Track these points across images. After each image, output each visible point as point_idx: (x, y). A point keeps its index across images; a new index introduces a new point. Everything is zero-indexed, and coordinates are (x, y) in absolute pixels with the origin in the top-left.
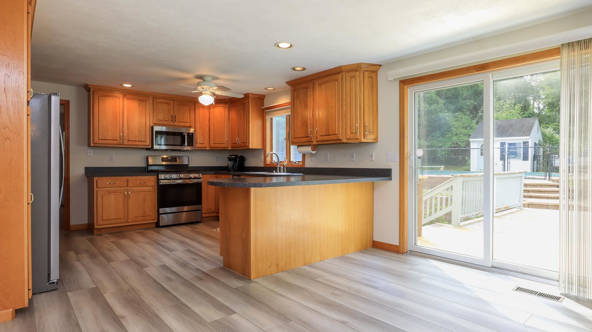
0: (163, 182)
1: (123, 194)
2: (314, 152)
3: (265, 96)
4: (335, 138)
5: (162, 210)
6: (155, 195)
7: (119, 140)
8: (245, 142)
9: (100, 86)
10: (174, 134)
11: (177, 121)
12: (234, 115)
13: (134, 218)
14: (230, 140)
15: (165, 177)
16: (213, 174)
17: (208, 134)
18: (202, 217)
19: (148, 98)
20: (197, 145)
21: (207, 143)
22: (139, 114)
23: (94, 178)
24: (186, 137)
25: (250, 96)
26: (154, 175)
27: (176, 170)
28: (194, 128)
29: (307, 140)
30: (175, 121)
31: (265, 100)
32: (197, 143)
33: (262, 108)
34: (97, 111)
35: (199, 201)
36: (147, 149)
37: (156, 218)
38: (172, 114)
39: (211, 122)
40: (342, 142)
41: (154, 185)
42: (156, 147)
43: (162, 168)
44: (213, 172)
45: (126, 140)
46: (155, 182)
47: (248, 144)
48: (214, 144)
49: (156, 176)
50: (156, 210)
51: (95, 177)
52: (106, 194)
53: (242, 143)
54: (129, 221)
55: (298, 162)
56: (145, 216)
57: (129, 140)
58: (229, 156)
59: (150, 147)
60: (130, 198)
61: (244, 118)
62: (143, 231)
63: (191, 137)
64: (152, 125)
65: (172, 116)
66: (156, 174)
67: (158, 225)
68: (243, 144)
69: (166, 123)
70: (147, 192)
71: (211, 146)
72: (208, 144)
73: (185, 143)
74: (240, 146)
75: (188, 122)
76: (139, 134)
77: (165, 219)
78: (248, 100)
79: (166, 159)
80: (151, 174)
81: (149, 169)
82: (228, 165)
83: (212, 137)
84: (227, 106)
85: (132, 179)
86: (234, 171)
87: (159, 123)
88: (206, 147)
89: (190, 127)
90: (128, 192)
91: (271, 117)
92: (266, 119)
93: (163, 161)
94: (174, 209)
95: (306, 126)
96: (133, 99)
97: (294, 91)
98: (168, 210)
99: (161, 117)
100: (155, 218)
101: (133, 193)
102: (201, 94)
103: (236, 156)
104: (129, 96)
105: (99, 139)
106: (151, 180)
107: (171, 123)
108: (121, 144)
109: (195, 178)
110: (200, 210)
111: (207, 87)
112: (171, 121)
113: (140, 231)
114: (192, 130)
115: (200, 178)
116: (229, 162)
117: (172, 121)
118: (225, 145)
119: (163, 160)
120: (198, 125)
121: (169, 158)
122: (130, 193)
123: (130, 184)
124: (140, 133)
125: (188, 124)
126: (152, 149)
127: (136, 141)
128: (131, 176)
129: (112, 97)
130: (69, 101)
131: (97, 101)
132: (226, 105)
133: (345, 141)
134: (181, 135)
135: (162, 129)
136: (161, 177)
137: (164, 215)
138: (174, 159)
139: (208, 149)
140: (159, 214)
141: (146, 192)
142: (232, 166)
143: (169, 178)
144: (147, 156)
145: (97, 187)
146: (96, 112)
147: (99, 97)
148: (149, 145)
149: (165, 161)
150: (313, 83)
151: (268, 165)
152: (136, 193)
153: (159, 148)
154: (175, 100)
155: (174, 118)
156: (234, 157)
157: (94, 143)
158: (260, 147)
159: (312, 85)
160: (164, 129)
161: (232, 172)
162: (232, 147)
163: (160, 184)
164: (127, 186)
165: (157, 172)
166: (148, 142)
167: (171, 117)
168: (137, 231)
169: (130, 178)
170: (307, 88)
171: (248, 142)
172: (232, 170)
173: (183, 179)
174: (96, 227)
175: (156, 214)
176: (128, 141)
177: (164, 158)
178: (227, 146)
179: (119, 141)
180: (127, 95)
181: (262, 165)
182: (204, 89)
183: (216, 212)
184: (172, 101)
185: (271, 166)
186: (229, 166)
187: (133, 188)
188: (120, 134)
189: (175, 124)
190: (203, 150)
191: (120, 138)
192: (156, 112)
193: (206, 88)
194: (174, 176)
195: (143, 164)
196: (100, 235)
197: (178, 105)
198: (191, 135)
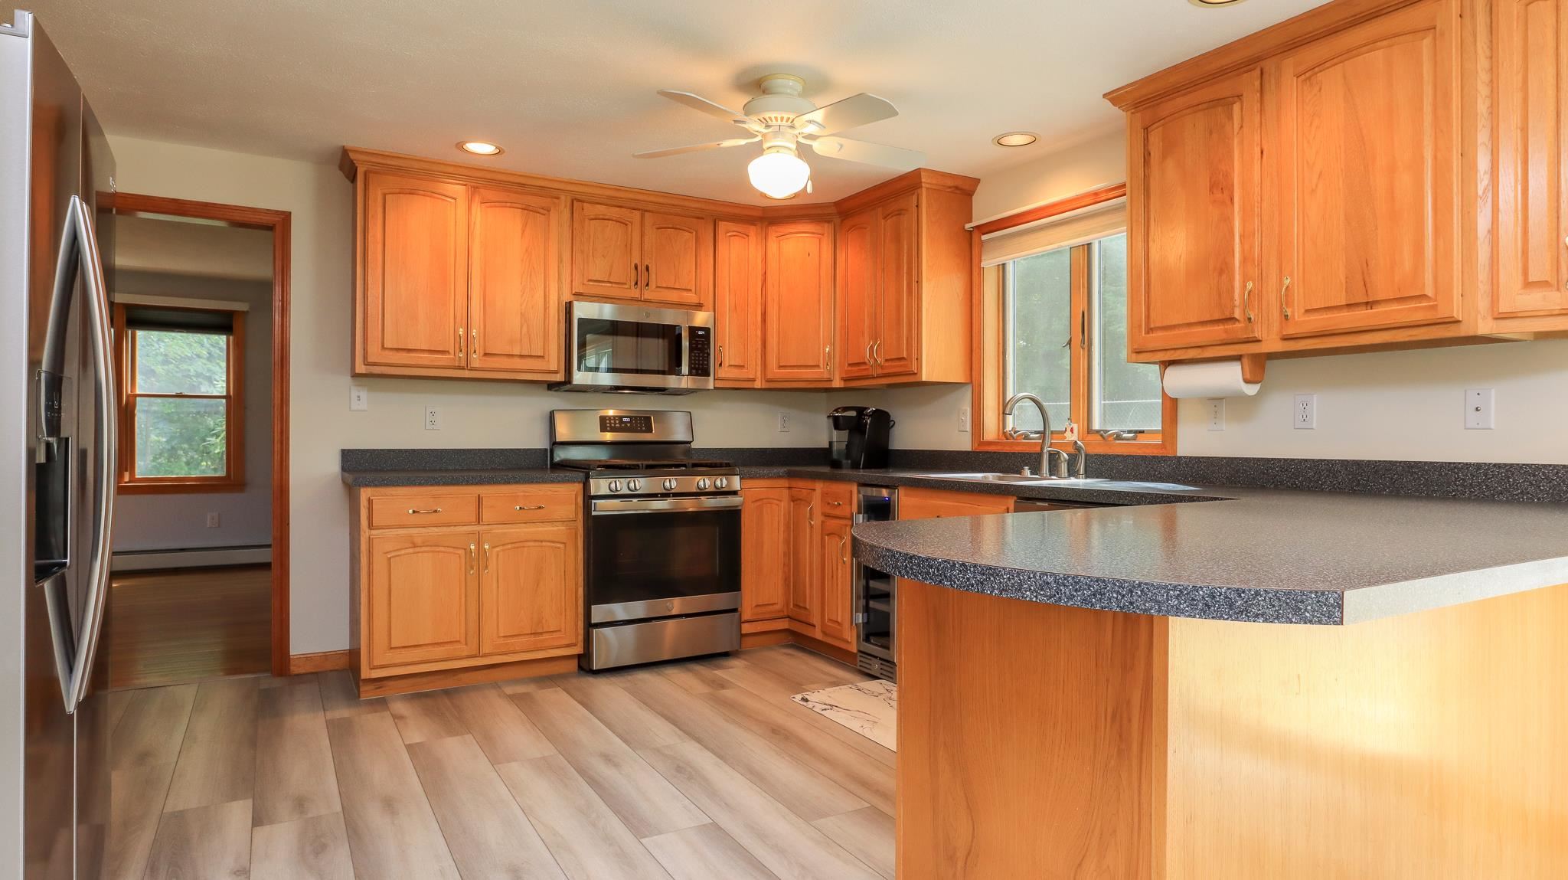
0: (604, 508)
1: (462, 552)
2: (1252, 390)
3: (977, 181)
4: (1418, 317)
5: (599, 612)
6: (576, 555)
7: (452, 351)
8: (903, 358)
9: (387, 154)
10: (639, 330)
11: (654, 287)
12: (855, 259)
13: (501, 641)
14: (837, 356)
15: (613, 485)
16: (780, 477)
17: (759, 333)
18: (743, 636)
19: (555, 200)
20: (723, 373)
21: (756, 364)
22: (522, 260)
23: (359, 490)
24: (686, 343)
25: (923, 180)
26: (574, 482)
27: (651, 462)
28: (711, 308)
29: (1224, 336)
30: (647, 285)
31: (974, 198)
32: (721, 365)
33: (968, 226)
34: (380, 246)
35: (729, 578)
36: (552, 386)
37: (581, 638)
38: (636, 260)
39: (772, 291)
40: (1463, 331)
41: (572, 516)
42: (579, 378)
43: (601, 455)
44: (782, 470)
45: (477, 351)
46: (576, 509)
47: (914, 362)
48: (780, 367)
49: (581, 485)
50: (581, 610)
51: (362, 490)
52: (403, 552)
53: (887, 360)
54: (486, 649)
55: (1130, 432)
56: (541, 633)
57: (487, 352)
58: (836, 410)
59: (560, 377)
60: (487, 567)
61: (899, 269)
62: (530, 688)
63: (701, 339)
64: (567, 297)
65: (636, 268)
66: (581, 475)
67: (585, 664)
68: (890, 363)
69: (615, 291)
70: (549, 544)
71: (770, 376)
72: (759, 368)
73: (679, 364)
74: (880, 371)
75: (690, 290)
76: (525, 329)
77: (612, 645)
78: (915, 197)
79: (615, 424)
80: (562, 474)
81: (557, 459)
82: (831, 443)
83: (772, 341)
84: (827, 229)
85: (495, 495)
86: (855, 466)
87: (593, 292)
88: (753, 380)
89: (699, 306)
90: (479, 545)
91: (1000, 260)
92: (981, 270)
93: (603, 429)
94: (638, 608)
95: (1221, 272)
96: (502, 204)
97: (1146, 129)
98: (619, 610)
99: (598, 269)
100: (574, 641)
101: (498, 549)
102: (757, 150)
103: (861, 411)
104: (491, 195)
106: (562, 497)
107: (635, 293)
108: (460, 368)
109: (718, 493)
110: (735, 610)
111: (786, 116)
112: (633, 284)
113: (520, 689)
114: (701, 319)
115: (735, 493)
116: (835, 432)
117: (636, 284)
118: (822, 372)
119: (605, 424)
120: (726, 301)
121: (625, 420)
122: (487, 547)
123: (486, 515)
124: (528, 326)
125: (691, 298)
126: (568, 387)
127: (512, 356)
128: (490, 482)
129: (431, 197)
130: (290, 213)
131: (380, 210)
132: (826, 225)
133: (1485, 327)
134: (669, 334)
135: (601, 311)
136: (598, 487)
137: (607, 631)
138: (642, 422)
139: (758, 385)
140: (589, 626)
141: (544, 544)
142: (843, 446)
143: (625, 491)
144: (552, 410)
145: (370, 526)
146: (375, 249)
147: (384, 195)
148: (556, 372)
149: (613, 430)
150: (1262, 74)
151: (990, 443)
152: (510, 546)
153: (592, 381)
154: (646, 211)
155: (642, 274)
156: (853, 414)
157: (367, 364)
158: (956, 375)
159: (1257, 83)
160: (606, 312)
161: (844, 472)
162: (845, 380)
163: (594, 513)
164: (479, 521)
165: (583, 470)
166: (554, 361)
167: (633, 271)
168: (509, 690)
169: (485, 490)
170: (1224, 103)
171: (914, 356)
172: (844, 461)
173: (675, 495)
174: (365, 674)
175: (581, 624)
176: (486, 354)
177: (610, 417)
178: (826, 376)
179: (452, 356)
180: (482, 190)
181: (961, 442)
182: (770, 130)
183: (789, 617)
184: (638, 214)
185: (1007, 449)
186: (835, 448)
187: (498, 530)
188: (456, 331)
189: (648, 294)
190: (740, 391)
191: (457, 346)
192: (582, 252)
193: (779, 122)
194: (642, 484)
195: (537, 441)
196: (381, 704)
197: (658, 229)
198: (700, 333)
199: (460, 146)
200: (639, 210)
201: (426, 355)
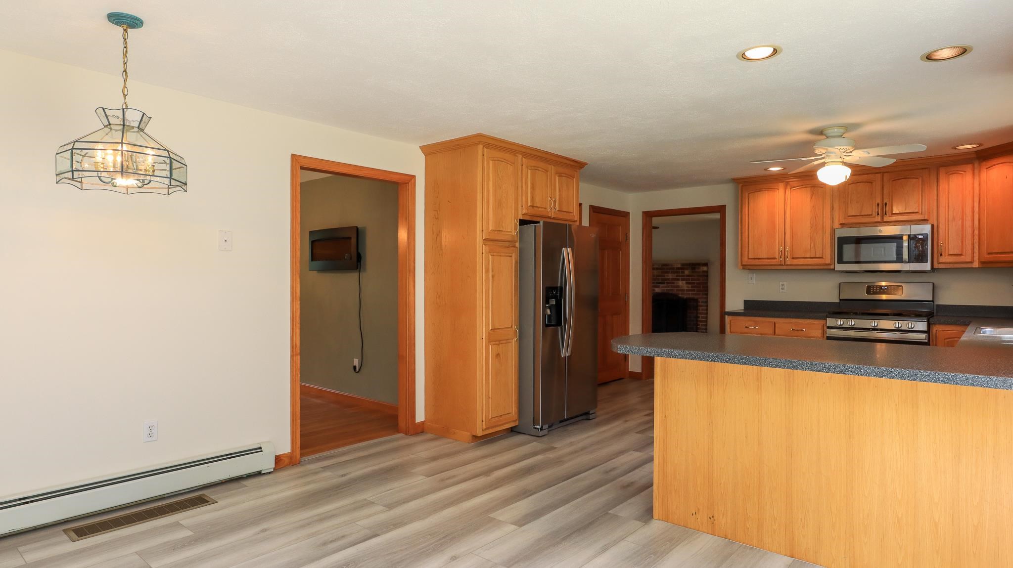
0: (832, 333)
7: (778, 258)
9: (748, 177)
11: (890, 214)
15: (839, 323)
17: (976, 232)
20: (943, 259)
21: (973, 253)
24: (905, 244)
26: (821, 319)
28: (935, 221)
30: (886, 214)
32: (941, 255)
34: (747, 216)
38: (878, 201)
39: (983, 204)
41: (820, 336)
42: (839, 267)
45: (789, 257)
46: (823, 332)
48: (989, 254)
49: (825, 321)
51: (728, 316)
57: (794, 257)
59: (832, 267)
64: (836, 226)
65: (878, 205)
69: (866, 220)
72: (976, 256)
75: (918, 213)
76: (812, 245)
79: (877, 290)
83: (984, 238)
87: (851, 222)
88: (971, 262)
89: (924, 221)
93: (870, 293)
96: (800, 187)
99: (854, 209)
104: (794, 184)
105: (749, 258)
107: (878, 219)
108: (780, 265)
109: (910, 331)
112: (876, 214)
115: (923, 332)
117: (879, 214)
119: (870, 290)
120: (946, 215)
121: (883, 287)
123: (777, 331)
124: (814, 243)
125: (918, 217)
127: (807, 258)
129: (767, 191)
130: (725, 205)
131: (747, 200)
136: (831, 323)
138: (895, 289)
139: (975, 265)
143: (846, 325)
144: (840, 282)
145: (730, 332)
146: (745, 217)
147: (749, 194)
149: (875, 293)
154: (885, 173)
155: (882, 208)
157: (742, 265)
164: (774, 333)
167: (876, 207)
169: (778, 321)
173: (881, 330)
176: (793, 258)
177: (873, 286)
180: (791, 183)
184: (879, 176)
188: (779, 249)
189: (887, 218)
190: (962, 269)
191: (780, 255)
192: (844, 202)
197: (893, 181)
198: (920, 237)
199: (766, 170)
200: (880, 173)
201: (766, 260)
